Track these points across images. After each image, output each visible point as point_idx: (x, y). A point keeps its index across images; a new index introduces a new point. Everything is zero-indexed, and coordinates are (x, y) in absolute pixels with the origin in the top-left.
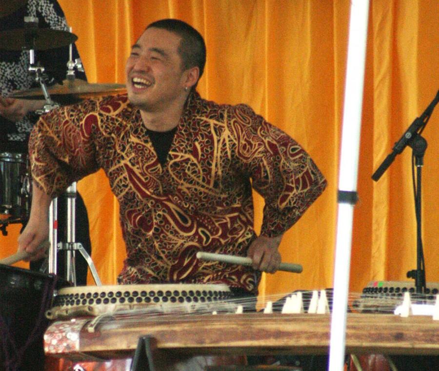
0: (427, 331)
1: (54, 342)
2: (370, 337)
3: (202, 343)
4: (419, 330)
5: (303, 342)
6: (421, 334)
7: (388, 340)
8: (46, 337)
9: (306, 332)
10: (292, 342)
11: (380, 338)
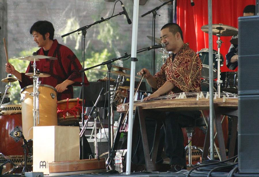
0: (203, 102)
1: (119, 109)
2: (190, 104)
3: (152, 107)
4: (201, 102)
5: (174, 106)
6: (201, 103)
7: (193, 105)
8: (117, 107)
9: (175, 103)
10: (172, 106)
11: (192, 104)
